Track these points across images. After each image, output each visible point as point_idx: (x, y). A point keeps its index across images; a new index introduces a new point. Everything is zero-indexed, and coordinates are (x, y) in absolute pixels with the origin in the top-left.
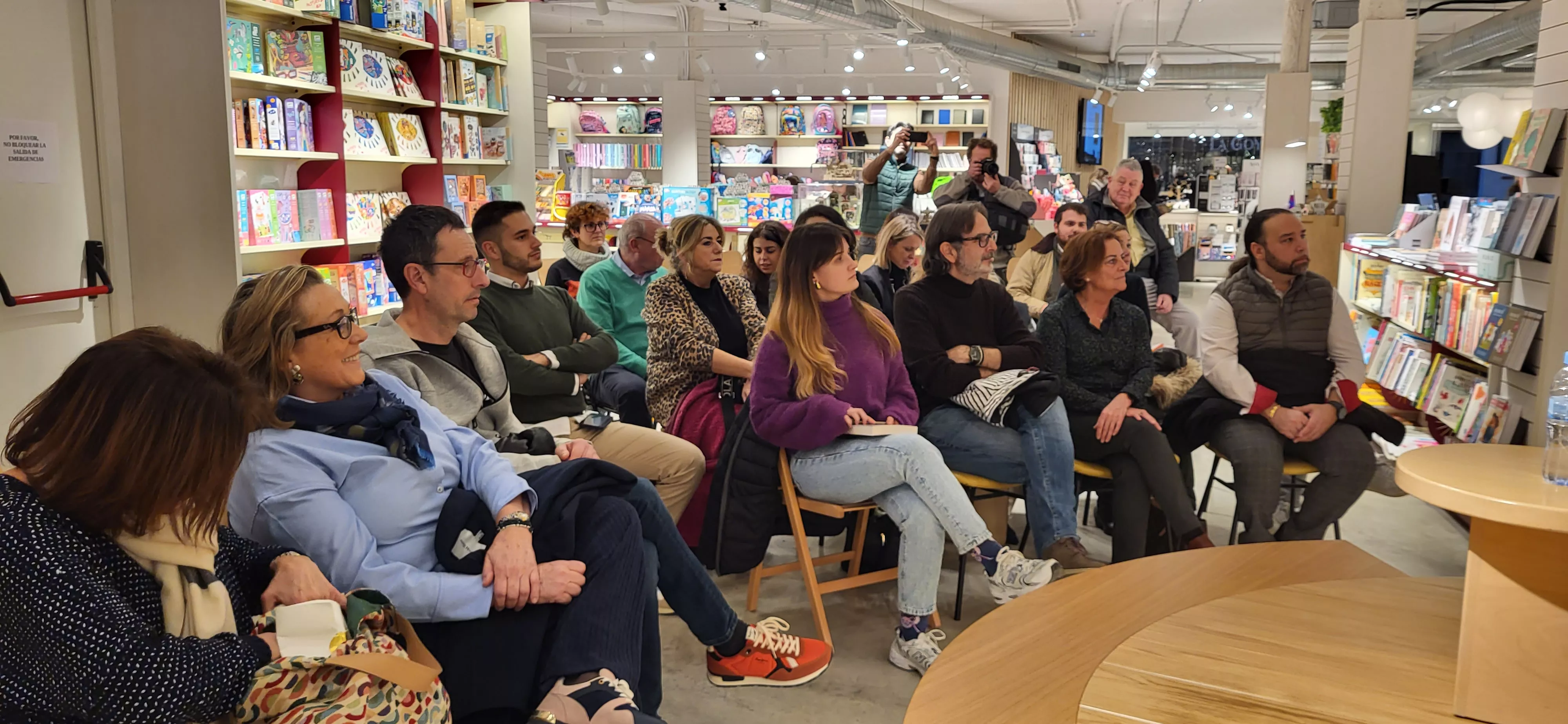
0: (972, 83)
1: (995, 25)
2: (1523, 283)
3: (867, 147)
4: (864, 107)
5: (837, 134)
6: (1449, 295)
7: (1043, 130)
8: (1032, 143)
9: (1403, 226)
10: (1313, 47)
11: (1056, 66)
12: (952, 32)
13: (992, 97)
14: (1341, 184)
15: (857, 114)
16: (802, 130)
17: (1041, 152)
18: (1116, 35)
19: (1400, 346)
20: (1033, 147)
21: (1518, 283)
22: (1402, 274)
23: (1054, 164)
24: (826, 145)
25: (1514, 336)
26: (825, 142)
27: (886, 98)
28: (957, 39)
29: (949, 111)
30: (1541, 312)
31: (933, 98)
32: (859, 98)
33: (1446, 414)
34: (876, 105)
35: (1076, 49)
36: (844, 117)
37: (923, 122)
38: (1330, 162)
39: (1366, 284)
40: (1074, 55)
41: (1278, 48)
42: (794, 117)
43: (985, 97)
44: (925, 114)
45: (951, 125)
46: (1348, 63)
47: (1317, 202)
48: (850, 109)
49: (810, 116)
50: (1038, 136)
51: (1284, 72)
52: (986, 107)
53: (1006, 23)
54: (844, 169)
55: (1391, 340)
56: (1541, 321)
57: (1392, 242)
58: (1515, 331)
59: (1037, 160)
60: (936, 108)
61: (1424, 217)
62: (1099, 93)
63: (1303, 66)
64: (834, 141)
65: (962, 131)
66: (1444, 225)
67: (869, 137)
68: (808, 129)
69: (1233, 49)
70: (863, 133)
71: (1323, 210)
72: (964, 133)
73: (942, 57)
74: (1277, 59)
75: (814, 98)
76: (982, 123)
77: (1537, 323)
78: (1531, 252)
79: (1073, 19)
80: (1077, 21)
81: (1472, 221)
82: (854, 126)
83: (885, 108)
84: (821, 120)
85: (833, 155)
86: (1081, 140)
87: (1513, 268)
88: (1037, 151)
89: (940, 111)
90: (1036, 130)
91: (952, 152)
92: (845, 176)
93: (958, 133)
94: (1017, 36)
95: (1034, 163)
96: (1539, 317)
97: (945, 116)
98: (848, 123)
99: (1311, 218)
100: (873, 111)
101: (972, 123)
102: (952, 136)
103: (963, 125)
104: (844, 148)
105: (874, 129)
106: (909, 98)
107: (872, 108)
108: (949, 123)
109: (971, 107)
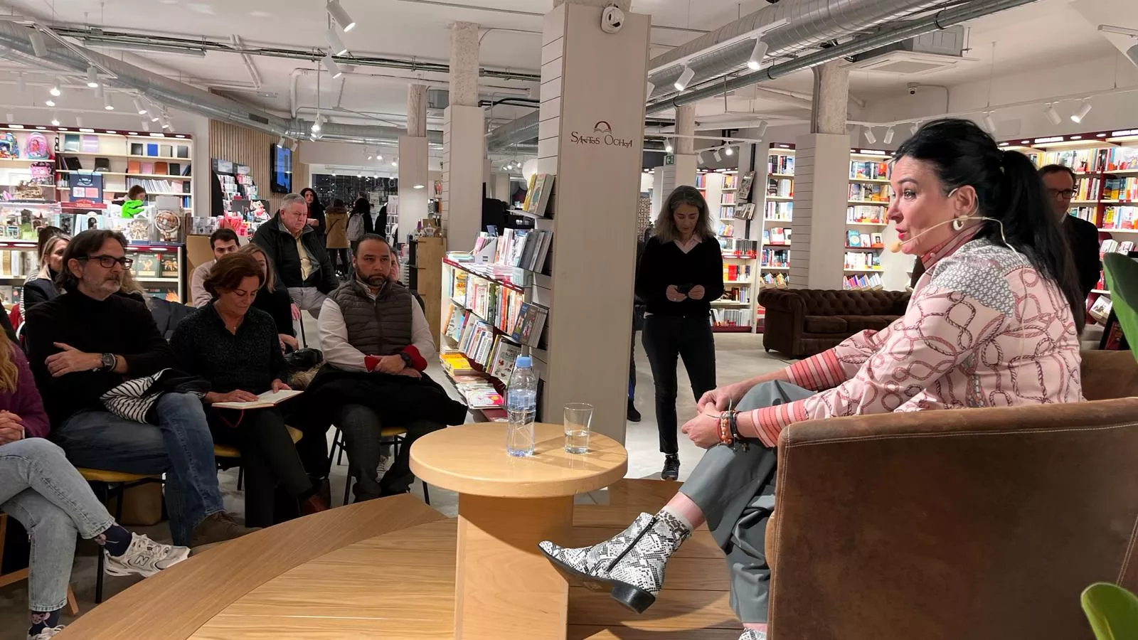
0: (173, 124)
1: (192, 80)
2: (538, 288)
4: (76, 138)
5: (50, 159)
6: (500, 295)
7: (241, 165)
8: (231, 175)
9: (477, 247)
10: (428, 120)
11: (247, 117)
12: (151, 80)
13: (194, 137)
14: (444, 215)
15: (70, 143)
16: (16, 154)
17: (240, 182)
18: (293, 98)
19: (477, 329)
20: (232, 178)
21: (535, 288)
22: (477, 280)
23: (251, 192)
24: (40, 168)
25: (533, 324)
26: (38, 165)
27: (96, 131)
28: (156, 88)
29: (156, 146)
30: (548, 309)
31: (141, 134)
32: (70, 129)
33: (503, 375)
34: (86, 136)
35: (264, 106)
36: (57, 145)
37: (132, 153)
38: (437, 200)
39: (459, 286)
40: (263, 110)
41: (405, 118)
42: (6, 142)
43: (188, 136)
44: (135, 147)
45: (159, 157)
46: (444, 133)
47: (428, 228)
48: (62, 138)
49: (23, 142)
50: (237, 170)
51: (410, 136)
52: (189, 145)
53: (203, 80)
54: (34, 191)
55: (472, 325)
56: (548, 315)
57: (471, 258)
58: (533, 321)
59: (236, 189)
60: (144, 142)
61: (489, 241)
62: (282, 141)
63: (422, 132)
64: (47, 164)
65: (168, 162)
66: (500, 247)
67: (81, 163)
68: (21, 153)
69: (379, 116)
70: (77, 158)
71: (432, 234)
72: (171, 164)
73: (139, 100)
74: (406, 125)
75: (26, 127)
76: (186, 157)
77: (545, 316)
78: (539, 269)
79: (257, 83)
80: (259, 84)
81: (515, 245)
82: (66, 152)
83: (97, 140)
84: (35, 146)
85: (48, 176)
86: (274, 175)
87: (532, 278)
88: (236, 182)
89: (148, 145)
90: (235, 165)
91: (162, 179)
92: (34, 196)
93: (166, 163)
94: (214, 91)
95: (234, 191)
96: (546, 312)
97: (153, 150)
98: (61, 150)
99: (425, 239)
100: (84, 141)
101: (178, 157)
102: (160, 166)
103: (170, 158)
104: (57, 171)
105: (87, 157)
106: (119, 132)
107: (84, 139)
108: (157, 155)
109: (177, 144)
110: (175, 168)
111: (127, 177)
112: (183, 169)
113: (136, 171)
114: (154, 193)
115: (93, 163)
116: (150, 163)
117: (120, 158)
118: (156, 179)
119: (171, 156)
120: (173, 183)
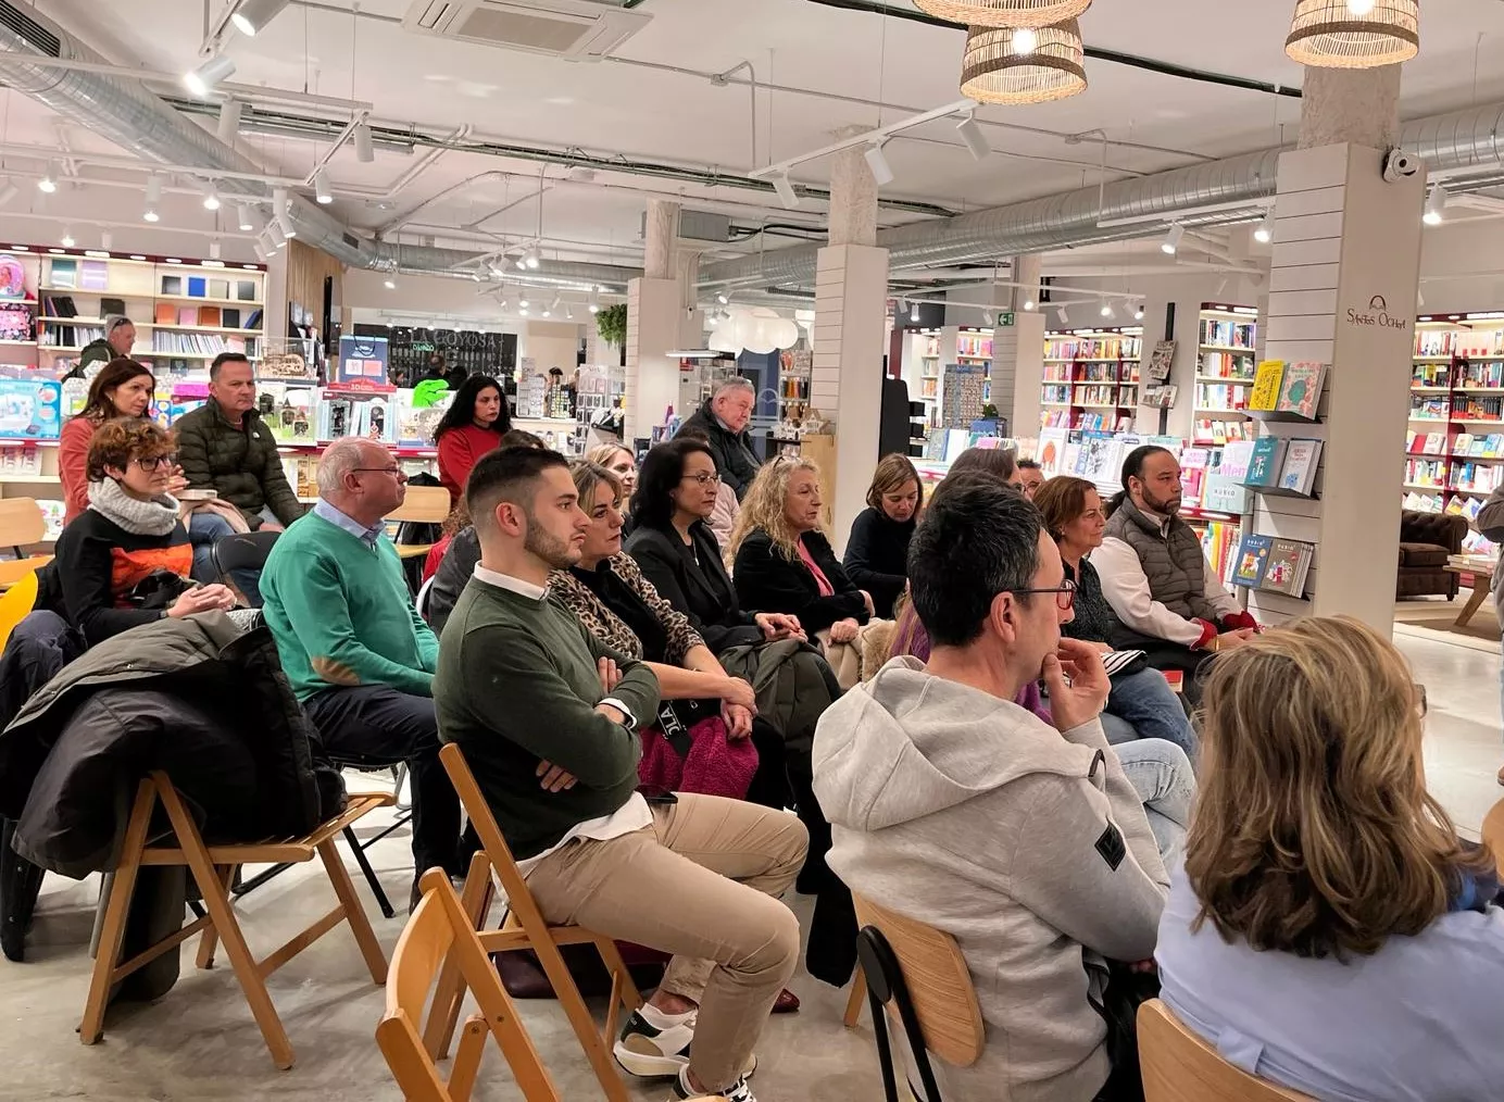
2: (1273, 517)
3: (76, 319)
4: (71, 265)
5: (26, 298)
13: (270, 268)
15: (56, 273)
21: (1264, 515)
24: (9, 313)
25: (1294, 569)
26: (8, 308)
27: (113, 255)
29: (204, 280)
30: (1313, 544)
31: (186, 261)
32: (70, 251)
34: (91, 263)
36: (41, 276)
37: (165, 291)
38: (786, 379)
43: (263, 267)
44: (166, 280)
45: (207, 298)
48: (47, 265)
52: (259, 280)
56: (1313, 552)
60: (185, 274)
64: (24, 308)
65: (222, 307)
67: (78, 306)
70: (70, 299)
72: (224, 310)
76: (253, 299)
77: (1310, 554)
81: (1093, 451)
82: (55, 289)
83: (106, 268)
85: (23, 327)
87: (1256, 502)
89: (191, 279)
91: (212, 334)
93: (218, 309)
96: (1312, 548)
97: (197, 287)
98: (46, 285)
100: (85, 271)
101: (239, 299)
102: (208, 313)
103: (226, 300)
104: (41, 318)
105: (87, 296)
106: (149, 258)
107: (84, 267)
108: (204, 296)
109: (235, 279)
110: (232, 317)
111: (155, 329)
112: (244, 319)
113: (169, 320)
114: (197, 355)
115: (97, 307)
116: (193, 308)
117: (141, 300)
118: (203, 333)
119: (228, 297)
120: (229, 340)
